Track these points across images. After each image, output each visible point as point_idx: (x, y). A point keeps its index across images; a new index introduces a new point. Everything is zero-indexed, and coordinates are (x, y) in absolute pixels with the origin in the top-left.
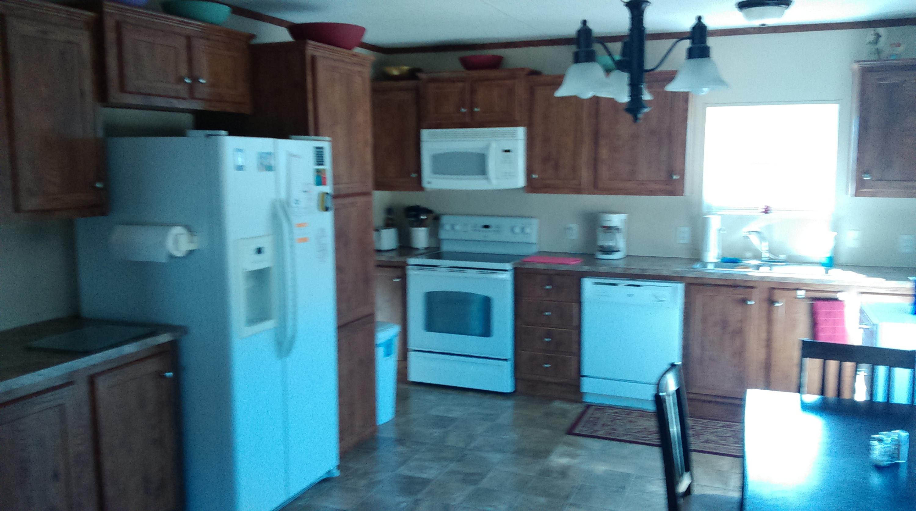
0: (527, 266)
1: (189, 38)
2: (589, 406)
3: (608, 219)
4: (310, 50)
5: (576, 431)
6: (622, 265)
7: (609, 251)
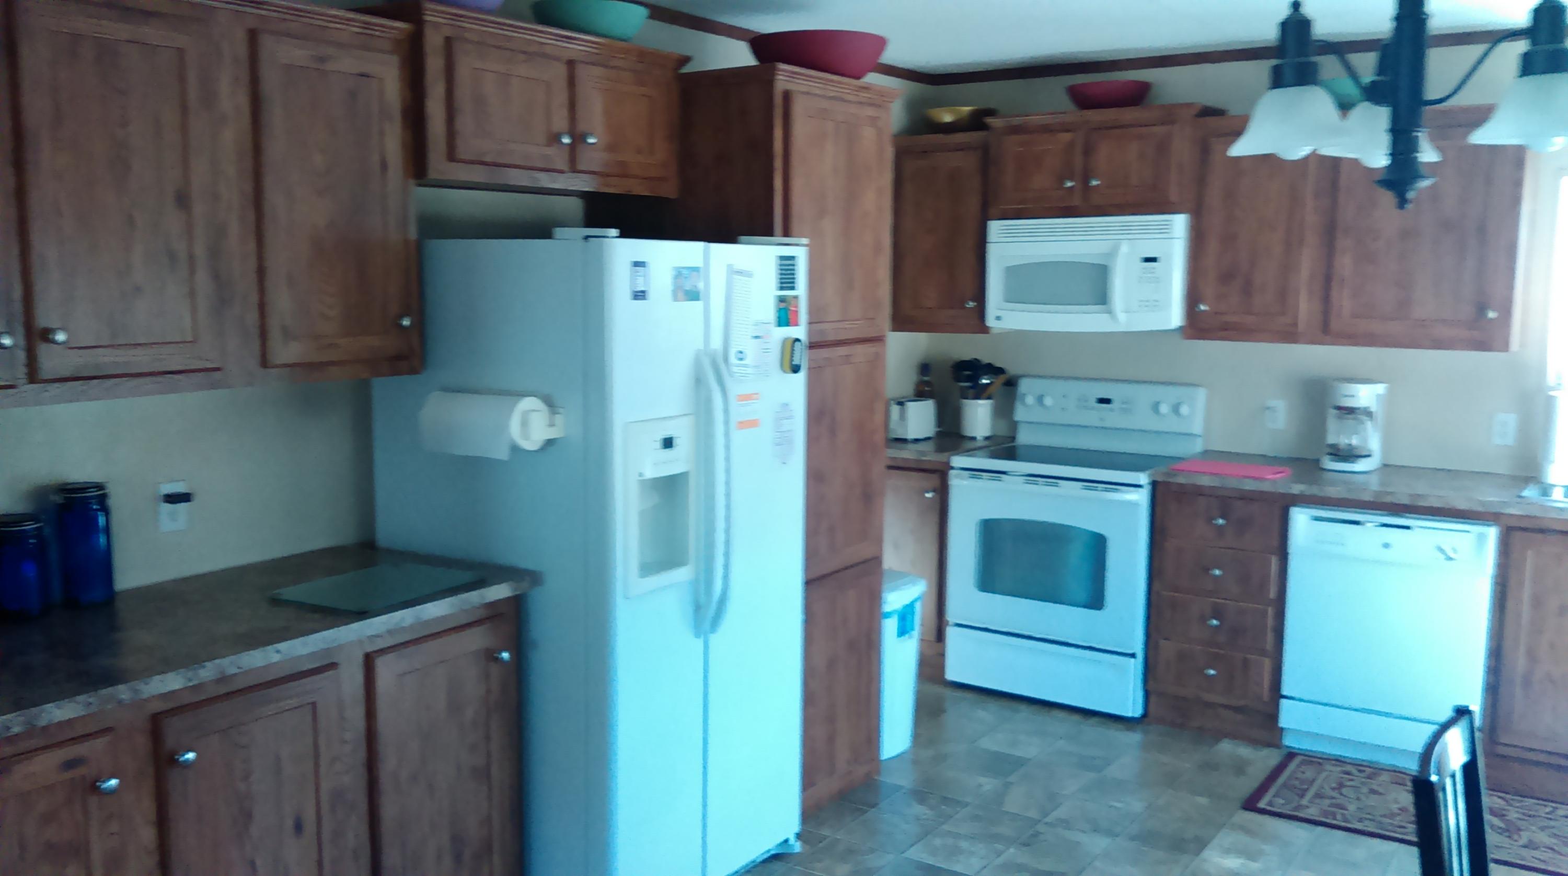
0: (1181, 480)
1: (571, 64)
2: (1291, 755)
3: (1352, 394)
4: (781, 80)
5: (1262, 804)
6: (1374, 484)
7: (1349, 455)
